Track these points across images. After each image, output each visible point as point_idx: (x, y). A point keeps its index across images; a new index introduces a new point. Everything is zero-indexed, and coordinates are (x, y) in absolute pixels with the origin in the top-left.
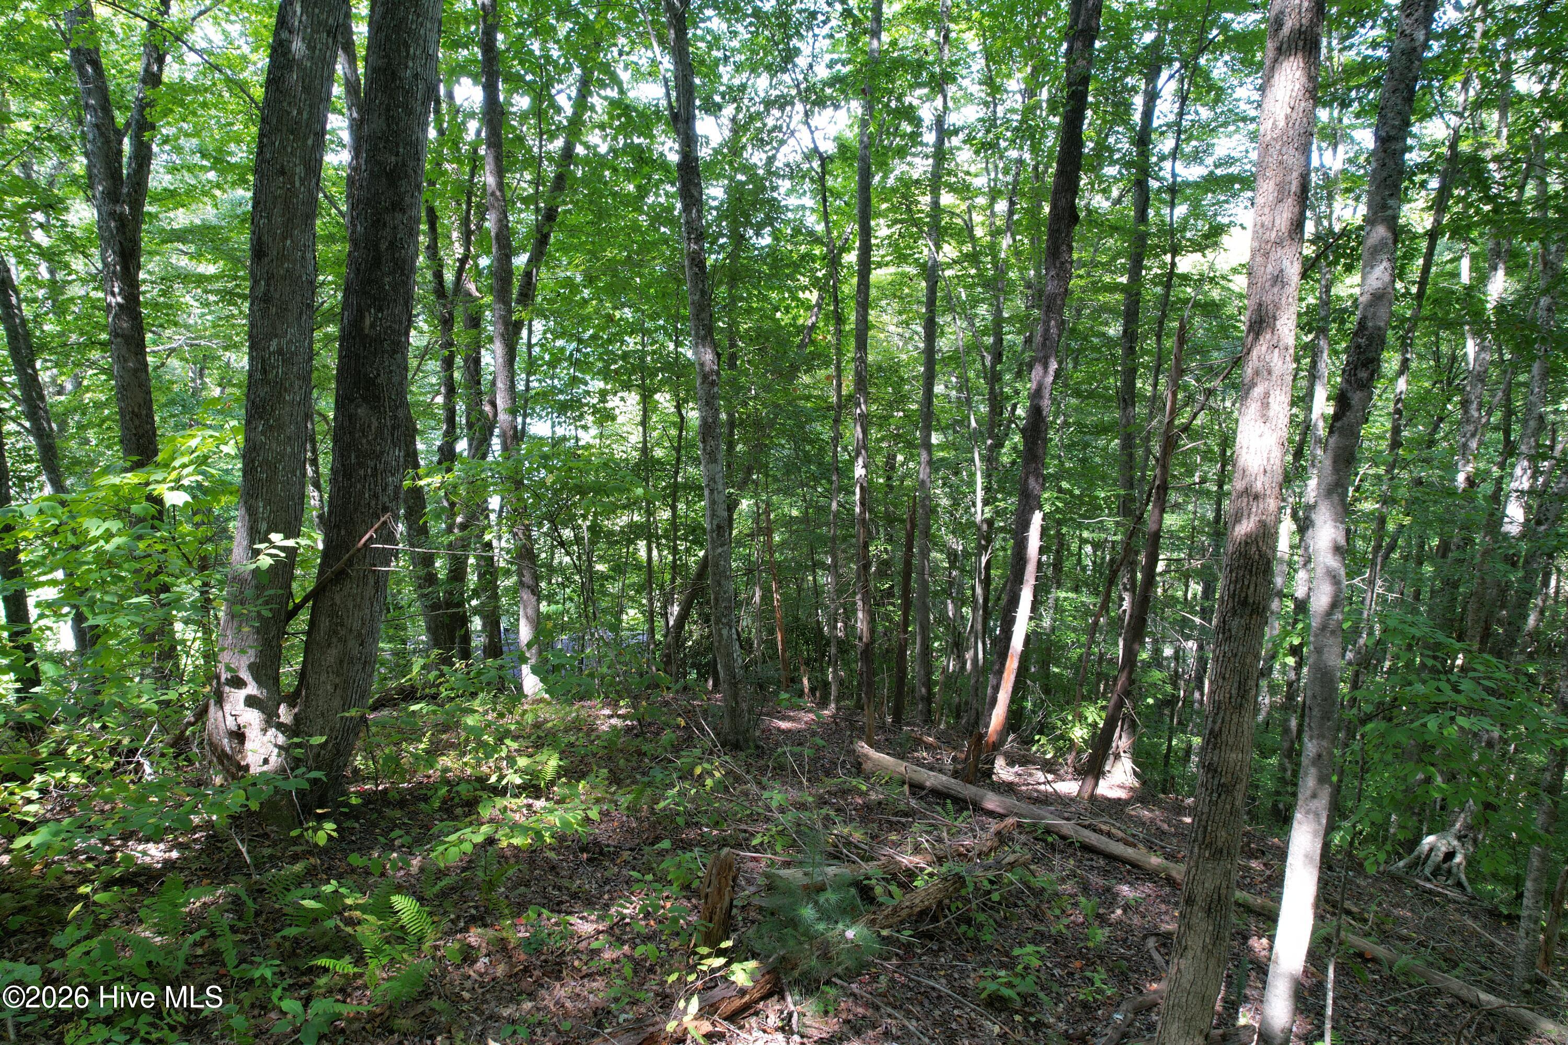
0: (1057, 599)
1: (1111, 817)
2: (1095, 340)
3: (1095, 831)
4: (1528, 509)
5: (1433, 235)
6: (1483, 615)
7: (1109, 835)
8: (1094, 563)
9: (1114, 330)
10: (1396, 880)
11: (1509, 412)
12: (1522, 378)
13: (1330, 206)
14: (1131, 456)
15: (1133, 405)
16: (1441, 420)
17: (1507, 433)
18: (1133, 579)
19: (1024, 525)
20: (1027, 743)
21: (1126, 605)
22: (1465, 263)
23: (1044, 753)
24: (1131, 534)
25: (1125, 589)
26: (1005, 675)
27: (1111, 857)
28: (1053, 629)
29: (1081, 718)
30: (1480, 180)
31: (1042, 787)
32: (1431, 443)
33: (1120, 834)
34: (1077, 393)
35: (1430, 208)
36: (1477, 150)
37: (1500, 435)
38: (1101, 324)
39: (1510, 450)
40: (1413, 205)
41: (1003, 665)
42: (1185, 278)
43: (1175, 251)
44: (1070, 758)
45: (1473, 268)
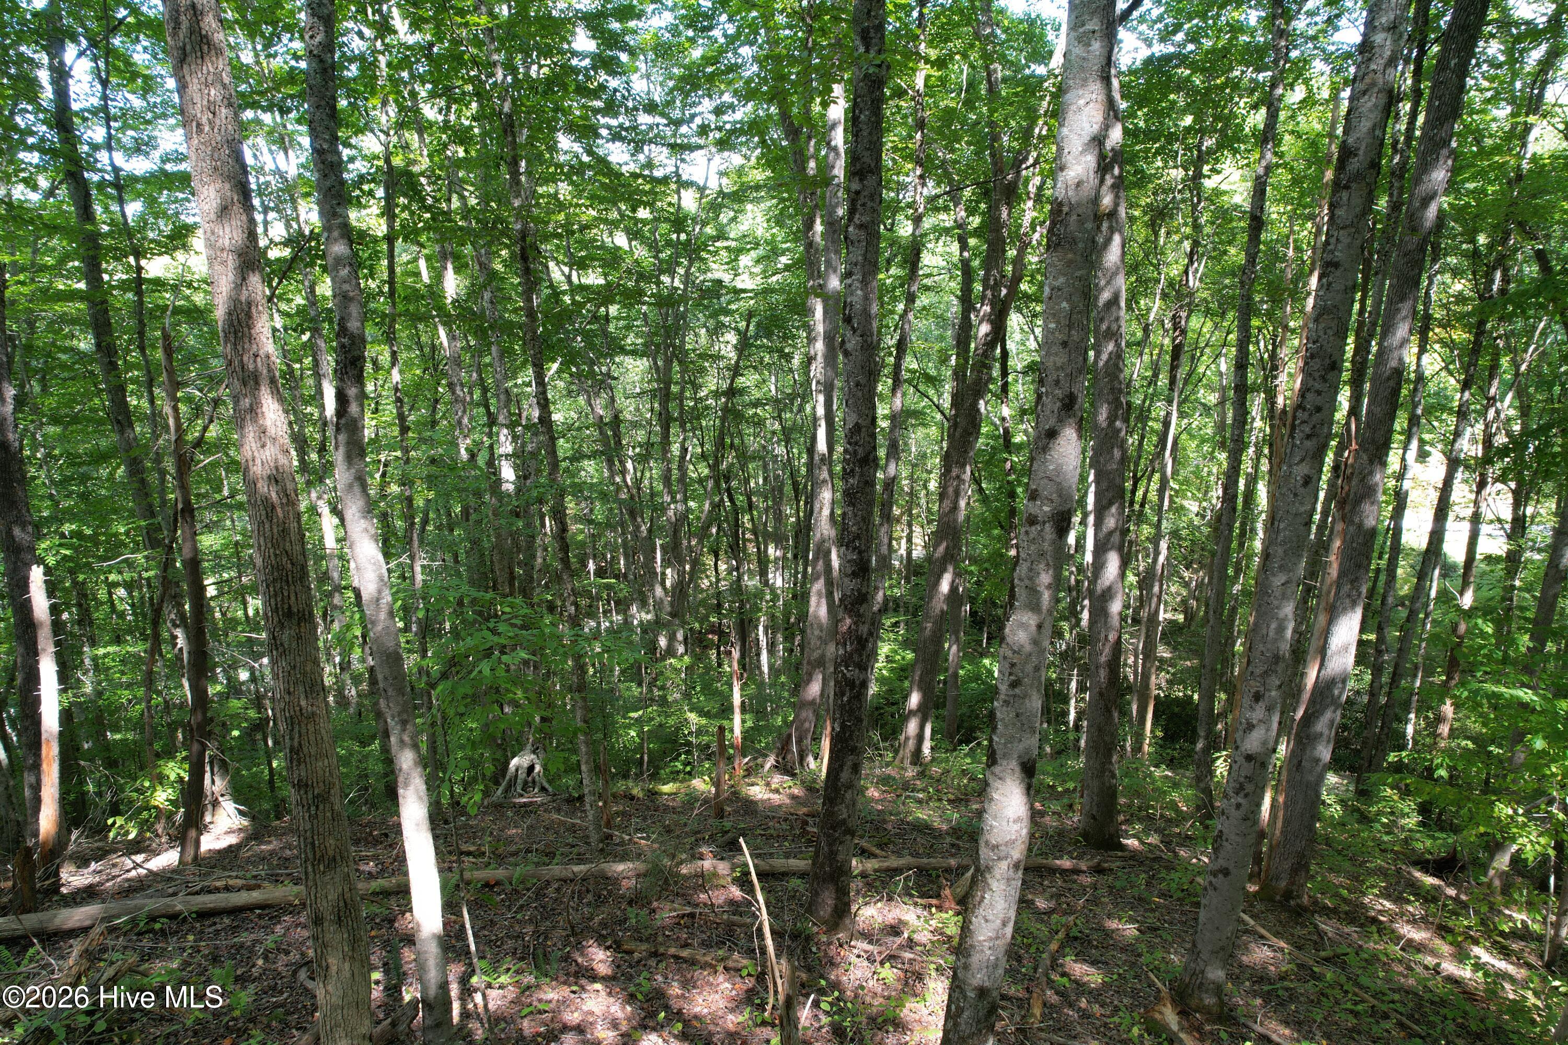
0: (95, 659)
1: (224, 869)
2: (63, 357)
3: (210, 892)
4: (516, 468)
5: (390, 239)
6: (505, 563)
7: (227, 889)
8: (133, 605)
9: (85, 343)
10: (498, 807)
11: (485, 390)
12: (487, 360)
13: (295, 209)
14: (143, 481)
15: (131, 425)
16: (437, 401)
17: (487, 407)
18: (182, 615)
19: (23, 585)
20: (100, 832)
21: (181, 642)
22: (422, 264)
23: (127, 833)
24: (167, 565)
25: (176, 626)
26: (44, 766)
27: (235, 911)
28: (99, 694)
29: (161, 779)
30: (415, 192)
31: (133, 873)
32: (434, 423)
33: (239, 882)
34: (55, 420)
35: (382, 214)
36: (408, 165)
37: (482, 410)
38: (66, 337)
39: (492, 421)
40: (368, 211)
41: (38, 755)
42: (159, 283)
43: (139, 254)
44: (160, 828)
45: (430, 267)
